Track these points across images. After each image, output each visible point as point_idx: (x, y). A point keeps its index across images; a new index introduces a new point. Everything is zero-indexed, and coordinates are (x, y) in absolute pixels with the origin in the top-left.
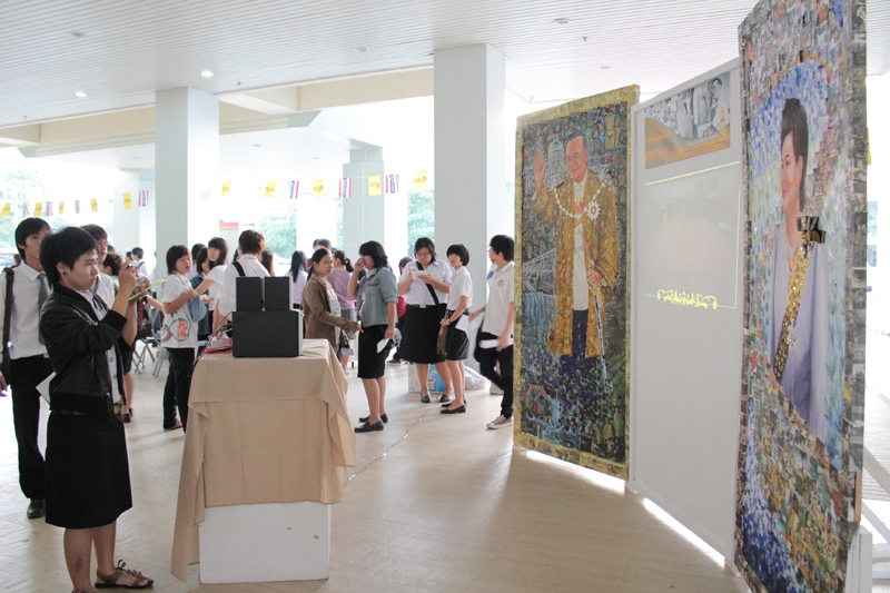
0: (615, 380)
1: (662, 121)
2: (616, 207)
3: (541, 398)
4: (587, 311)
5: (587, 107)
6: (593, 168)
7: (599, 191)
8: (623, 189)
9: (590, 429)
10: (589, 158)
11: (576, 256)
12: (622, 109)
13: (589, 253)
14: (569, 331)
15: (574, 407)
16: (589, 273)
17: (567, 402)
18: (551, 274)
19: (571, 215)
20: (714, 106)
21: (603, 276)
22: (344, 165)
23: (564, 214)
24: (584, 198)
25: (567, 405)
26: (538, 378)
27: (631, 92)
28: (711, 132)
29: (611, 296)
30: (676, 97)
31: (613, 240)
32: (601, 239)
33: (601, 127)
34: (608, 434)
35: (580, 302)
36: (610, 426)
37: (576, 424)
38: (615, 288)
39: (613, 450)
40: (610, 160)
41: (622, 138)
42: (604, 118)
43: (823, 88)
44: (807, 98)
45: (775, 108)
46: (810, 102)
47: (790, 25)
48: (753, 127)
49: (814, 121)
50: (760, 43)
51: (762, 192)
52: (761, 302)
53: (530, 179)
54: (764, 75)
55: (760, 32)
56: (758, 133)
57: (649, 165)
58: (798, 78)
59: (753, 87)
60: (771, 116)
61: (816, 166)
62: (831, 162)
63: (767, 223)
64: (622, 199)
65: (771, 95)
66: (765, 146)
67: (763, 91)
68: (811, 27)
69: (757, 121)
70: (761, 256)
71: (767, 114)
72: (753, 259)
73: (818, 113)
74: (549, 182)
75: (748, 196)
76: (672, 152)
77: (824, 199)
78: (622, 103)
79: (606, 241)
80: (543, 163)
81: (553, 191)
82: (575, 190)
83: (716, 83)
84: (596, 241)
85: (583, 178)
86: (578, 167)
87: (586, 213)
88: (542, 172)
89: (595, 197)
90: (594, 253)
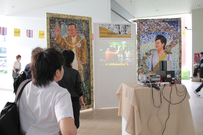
0: (87, 86)
1: (108, 29)
2: (86, 45)
5: (76, 18)
6: (79, 34)
7: (81, 40)
8: (88, 41)
10: (77, 31)
12: (87, 22)
16: (78, 61)
19: (71, 46)
20: (126, 29)
21: (83, 62)
23: (68, 45)
24: (76, 42)
27: (90, 18)
28: (125, 34)
29: (85, 66)
30: (113, 25)
31: (86, 53)
32: (82, 52)
33: (81, 24)
36: (86, 98)
38: (87, 64)
39: (87, 103)
40: (84, 33)
41: (87, 29)
42: (82, 22)
43: (172, 36)
44: (166, 36)
45: (153, 35)
46: (168, 37)
47: (160, 25)
48: (142, 36)
49: (169, 40)
50: (146, 24)
51: (146, 46)
52: (145, 63)
53: (53, 33)
54: (148, 29)
55: (146, 23)
56: (144, 37)
57: (101, 37)
58: (163, 33)
59: (142, 30)
60: (151, 36)
61: (169, 45)
62: (174, 45)
63: (149, 51)
64: (88, 43)
65: (151, 33)
66: (148, 40)
67: (147, 32)
68: (168, 28)
69: (144, 35)
70: (145, 56)
71: (149, 35)
72: (141, 56)
73: (170, 39)
74: (62, 36)
75: (140, 46)
76: (111, 36)
77: (172, 49)
78: (87, 20)
79: (83, 53)
80: (59, 30)
81: (64, 38)
82: (72, 39)
83: (127, 26)
84: (80, 53)
85: (75, 36)
86: (73, 33)
87: (76, 46)
88: (59, 32)
89: (79, 42)
90: (80, 56)
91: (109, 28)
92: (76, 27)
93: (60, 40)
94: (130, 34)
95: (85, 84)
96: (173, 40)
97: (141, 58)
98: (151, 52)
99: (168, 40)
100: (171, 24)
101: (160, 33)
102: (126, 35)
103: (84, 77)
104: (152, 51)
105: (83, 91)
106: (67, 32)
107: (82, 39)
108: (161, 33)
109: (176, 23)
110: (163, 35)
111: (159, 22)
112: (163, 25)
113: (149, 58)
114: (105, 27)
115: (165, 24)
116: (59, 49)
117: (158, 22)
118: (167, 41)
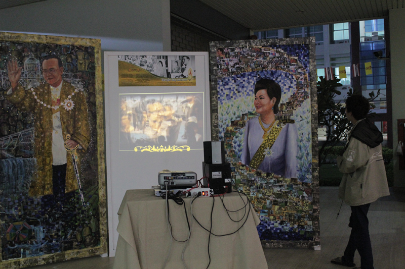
0: (91, 201)
1: (139, 65)
2: (87, 104)
3: (24, 228)
4: (65, 165)
5: (62, 42)
7: (73, 94)
8: (92, 94)
9: (71, 235)
10: (64, 73)
11: (54, 132)
12: (90, 50)
13: (66, 129)
14: (49, 179)
15: (57, 226)
16: (66, 142)
17: (50, 225)
18: (30, 145)
19: (49, 107)
20: (184, 66)
21: (78, 143)
23: (41, 105)
24: (61, 97)
26: (20, 216)
27: (97, 42)
29: (85, 153)
30: (152, 57)
31: (86, 122)
32: (75, 122)
33: (73, 57)
34: (86, 231)
36: (88, 228)
37: (59, 236)
38: (88, 149)
39: (90, 241)
40: (81, 77)
41: (90, 66)
42: (76, 52)
43: (293, 81)
44: (280, 81)
45: (248, 79)
46: (283, 83)
47: (265, 56)
48: (222, 81)
49: (286, 89)
50: (232, 54)
51: (232, 106)
52: (231, 144)
53: (4, 79)
54: (238, 66)
55: (233, 50)
56: (228, 84)
57: (122, 84)
58: (272, 74)
59: (223, 67)
60: (244, 81)
61: (288, 101)
62: (299, 101)
63: (239, 117)
64: (92, 100)
65: (245, 74)
66: (236, 90)
67: (235, 71)
68: (284, 62)
69: (227, 80)
70: (230, 128)
71: (239, 79)
72: (221, 130)
73: (290, 87)
74: (25, 83)
75: (217, 106)
76: (148, 82)
77: (294, 111)
78: (90, 46)
79: (80, 123)
80: (19, 69)
81: (30, 89)
82: (52, 91)
83: (185, 58)
84: (72, 122)
85: (59, 84)
86: (54, 77)
87: (62, 106)
88: (17, 76)
89: (69, 97)
90: (70, 129)
91: (141, 65)
92: (60, 64)
93: (22, 93)
94: (195, 77)
95: (84, 196)
96: (295, 89)
97: (220, 133)
98: (245, 120)
99: (284, 89)
100: (290, 51)
101: (265, 73)
102: (185, 79)
103: (81, 180)
104: (246, 117)
105: (80, 211)
106: (38, 76)
107: (76, 91)
108: (268, 73)
109: (303, 49)
110: (272, 78)
111: (263, 46)
112: (272, 54)
113: (241, 134)
114: (131, 61)
115: (277, 52)
116: (19, 114)
117: (260, 47)
118: (282, 93)
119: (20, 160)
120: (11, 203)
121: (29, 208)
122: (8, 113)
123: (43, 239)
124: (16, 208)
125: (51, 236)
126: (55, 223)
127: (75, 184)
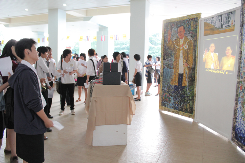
0: (191, 92)
1: (211, 23)
2: (193, 46)
3: (168, 97)
4: (183, 74)
5: (185, 18)
6: (186, 35)
7: (188, 42)
8: (195, 41)
9: (183, 105)
10: (185, 32)
11: (180, 59)
12: (196, 19)
13: (184, 58)
14: (177, 79)
15: (178, 99)
16: (184, 64)
17: (176, 98)
18: (172, 64)
19: (179, 48)
21: (188, 64)
22: (97, 32)
23: (177, 47)
24: (183, 43)
25: (176, 99)
26: (167, 91)
27: (199, 14)
28: (228, 27)
29: (191, 70)
30: (216, 17)
31: (192, 55)
32: (188, 54)
33: (189, 24)
34: (188, 106)
35: (181, 71)
36: (189, 105)
37: (178, 104)
38: (192, 68)
39: (189, 111)
40: (192, 33)
41: (195, 27)
42: (190, 22)
53: (166, 38)
57: (205, 35)
64: (195, 44)
76: (214, 32)
78: (196, 18)
79: (190, 55)
80: (171, 33)
81: (174, 41)
82: (180, 41)
83: (230, 13)
85: (183, 38)
86: (182, 35)
87: (183, 47)
88: (170, 36)
89: (186, 43)
90: (186, 58)
92: (184, 28)
93: (171, 43)
105: (187, 96)
106: (176, 35)
107: (189, 40)
114: (208, 21)
116: (170, 51)
119: (169, 69)
120: (165, 86)
121: (170, 89)
122: (167, 51)
123: (173, 103)
124: (166, 88)
125: (176, 103)
126: (177, 98)
127: (186, 83)
